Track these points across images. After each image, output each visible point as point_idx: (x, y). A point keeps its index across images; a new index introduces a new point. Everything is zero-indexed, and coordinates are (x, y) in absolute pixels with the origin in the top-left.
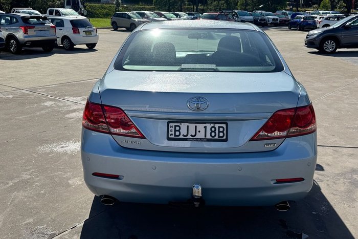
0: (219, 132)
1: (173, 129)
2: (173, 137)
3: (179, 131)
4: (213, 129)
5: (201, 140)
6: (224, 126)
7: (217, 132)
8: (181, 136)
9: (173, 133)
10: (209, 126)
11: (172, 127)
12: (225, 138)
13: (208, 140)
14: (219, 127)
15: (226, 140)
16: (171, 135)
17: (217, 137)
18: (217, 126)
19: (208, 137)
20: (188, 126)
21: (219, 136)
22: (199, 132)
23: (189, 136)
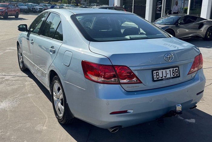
0: (176, 72)
1: (155, 74)
2: (156, 79)
3: (158, 75)
4: (173, 71)
5: (169, 78)
6: (177, 68)
7: (175, 72)
8: (160, 78)
9: (156, 77)
10: (171, 69)
11: (155, 73)
12: (178, 75)
13: (173, 78)
14: (176, 70)
15: (179, 76)
16: (155, 78)
17: (175, 76)
18: (174, 69)
19: (172, 76)
20: (162, 72)
21: (176, 75)
22: (168, 74)
23: (164, 78)
